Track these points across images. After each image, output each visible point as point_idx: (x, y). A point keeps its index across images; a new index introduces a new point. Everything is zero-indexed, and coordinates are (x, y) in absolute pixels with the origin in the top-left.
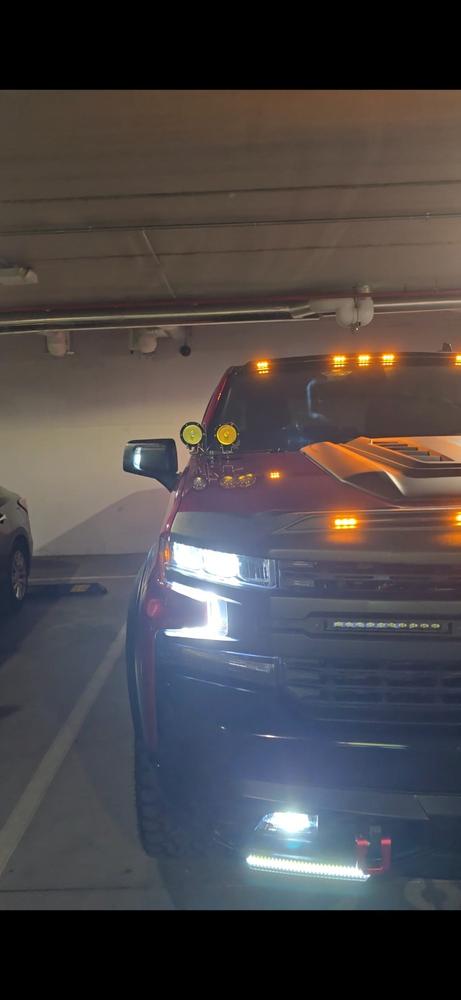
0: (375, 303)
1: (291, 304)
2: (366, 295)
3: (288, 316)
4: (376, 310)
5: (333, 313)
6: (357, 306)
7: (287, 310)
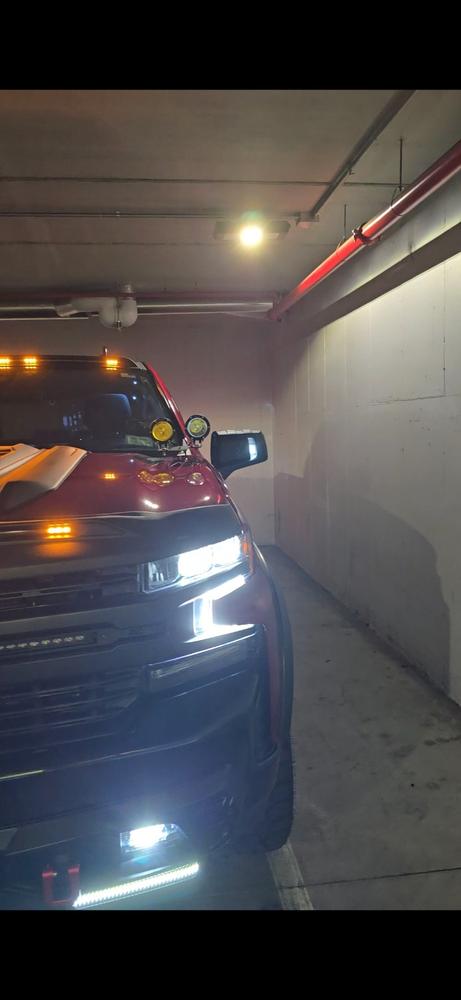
0: (138, 303)
1: (57, 302)
2: (128, 295)
3: (54, 314)
4: (139, 311)
5: (97, 313)
6: (119, 307)
7: (52, 308)
